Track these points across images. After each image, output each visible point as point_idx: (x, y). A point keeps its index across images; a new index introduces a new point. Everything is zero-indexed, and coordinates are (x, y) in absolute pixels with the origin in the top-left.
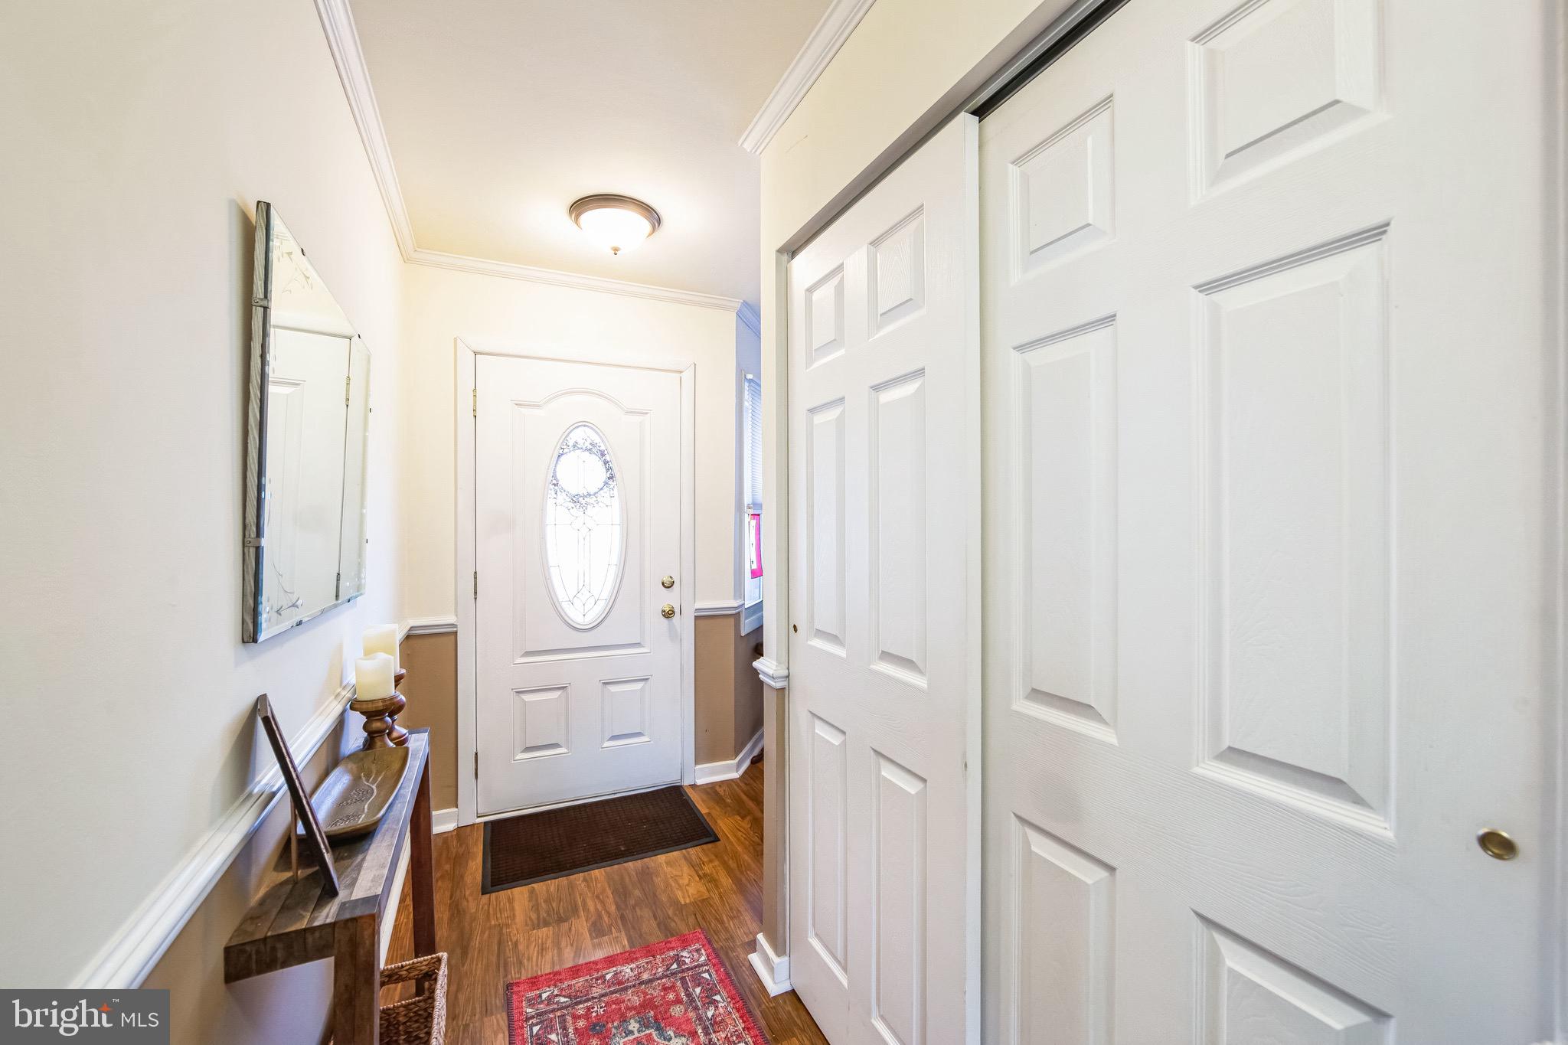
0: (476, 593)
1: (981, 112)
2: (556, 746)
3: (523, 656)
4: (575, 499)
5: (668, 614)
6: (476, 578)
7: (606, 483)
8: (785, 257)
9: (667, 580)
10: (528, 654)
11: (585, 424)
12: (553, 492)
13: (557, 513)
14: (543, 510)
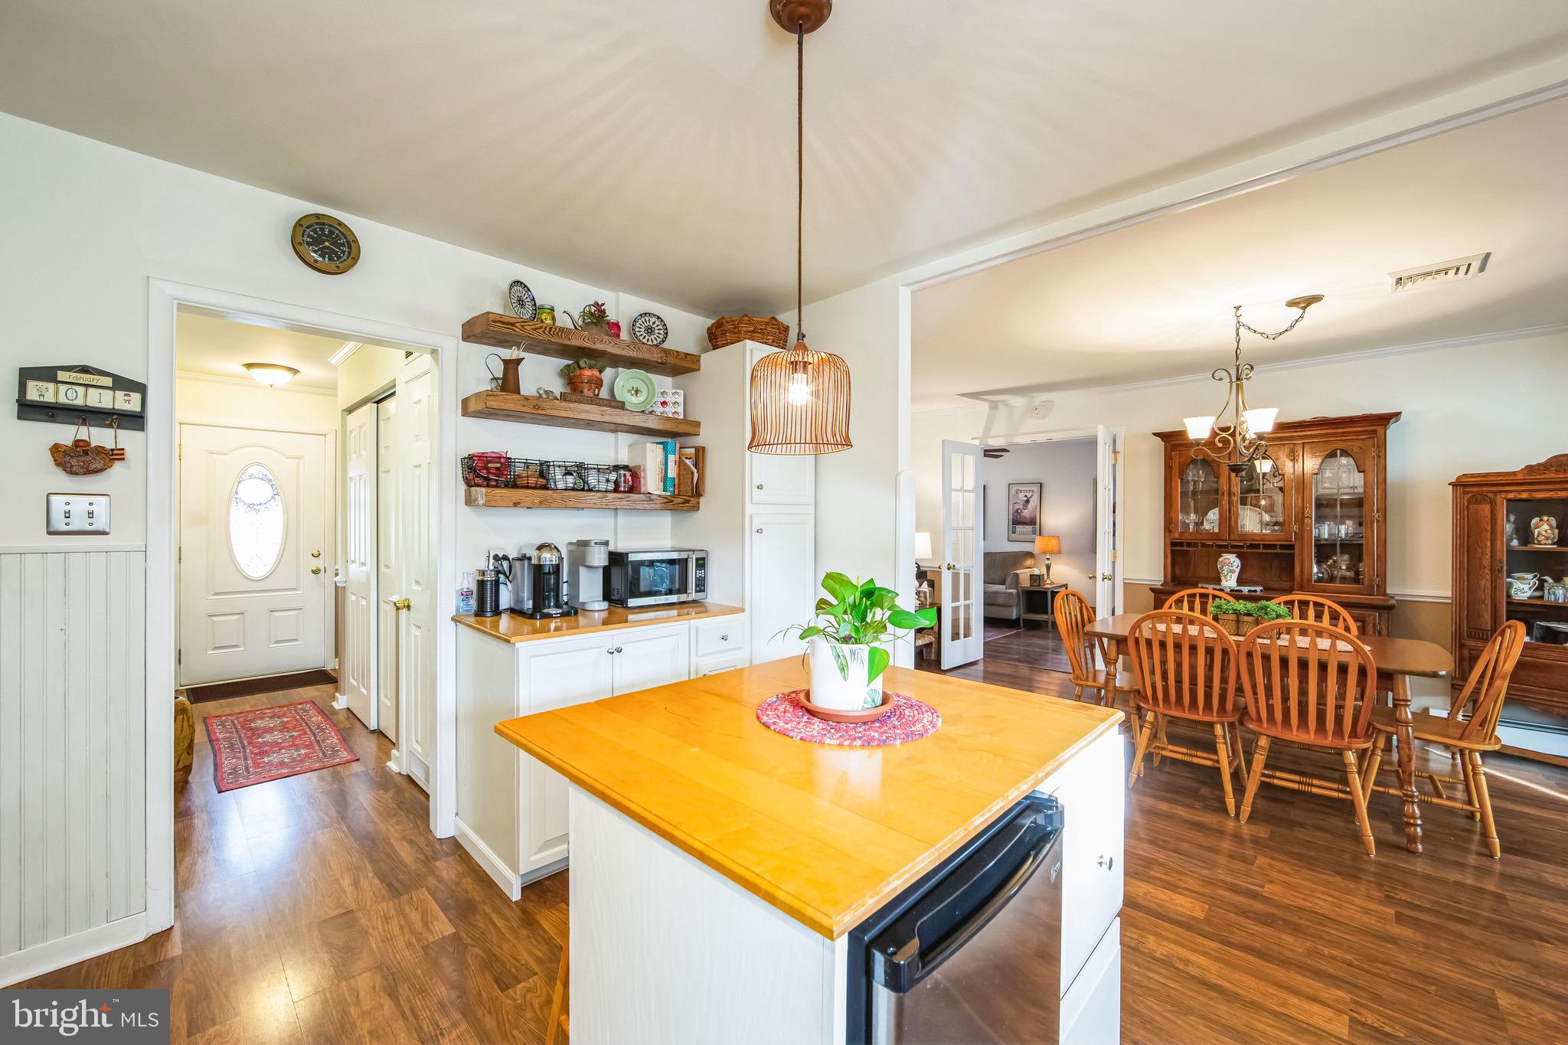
0: (180, 559)
1: (378, 402)
2: (236, 646)
3: (213, 595)
4: (251, 506)
5: (316, 572)
6: (180, 551)
7: (273, 497)
8: (346, 413)
9: (316, 554)
10: (217, 594)
11: (258, 464)
12: (235, 502)
13: (237, 513)
14: (228, 512)
